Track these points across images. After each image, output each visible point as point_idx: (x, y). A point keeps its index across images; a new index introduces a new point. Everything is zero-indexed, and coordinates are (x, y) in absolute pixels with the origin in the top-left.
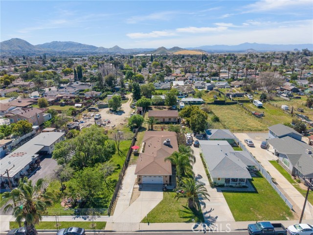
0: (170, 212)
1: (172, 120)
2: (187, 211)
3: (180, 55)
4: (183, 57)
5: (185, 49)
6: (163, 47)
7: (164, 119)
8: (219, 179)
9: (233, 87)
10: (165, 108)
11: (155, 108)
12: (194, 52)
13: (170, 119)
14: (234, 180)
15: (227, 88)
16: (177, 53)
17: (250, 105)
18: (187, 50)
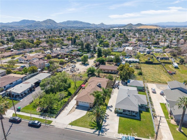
0: (85, 122)
1: (113, 72)
2: (95, 123)
3: (141, 29)
4: (142, 30)
5: (145, 25)
6: (130, 24)
7: (108, 71)
8: (119, 109)
9: (165, 52)
10: (113, 64)
11: (108, 63)
12: (152, 27)
13: (112, 71)
14: (129, 111)
15: (161, 53)
16: (139, 28)
17: (170, 66)
18: (147, 25)
